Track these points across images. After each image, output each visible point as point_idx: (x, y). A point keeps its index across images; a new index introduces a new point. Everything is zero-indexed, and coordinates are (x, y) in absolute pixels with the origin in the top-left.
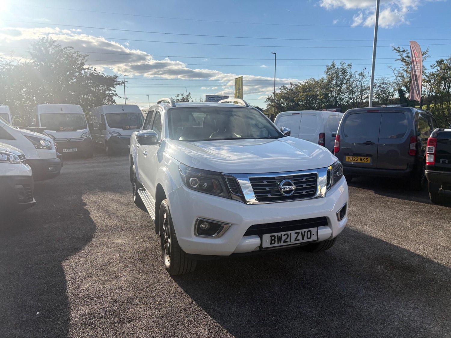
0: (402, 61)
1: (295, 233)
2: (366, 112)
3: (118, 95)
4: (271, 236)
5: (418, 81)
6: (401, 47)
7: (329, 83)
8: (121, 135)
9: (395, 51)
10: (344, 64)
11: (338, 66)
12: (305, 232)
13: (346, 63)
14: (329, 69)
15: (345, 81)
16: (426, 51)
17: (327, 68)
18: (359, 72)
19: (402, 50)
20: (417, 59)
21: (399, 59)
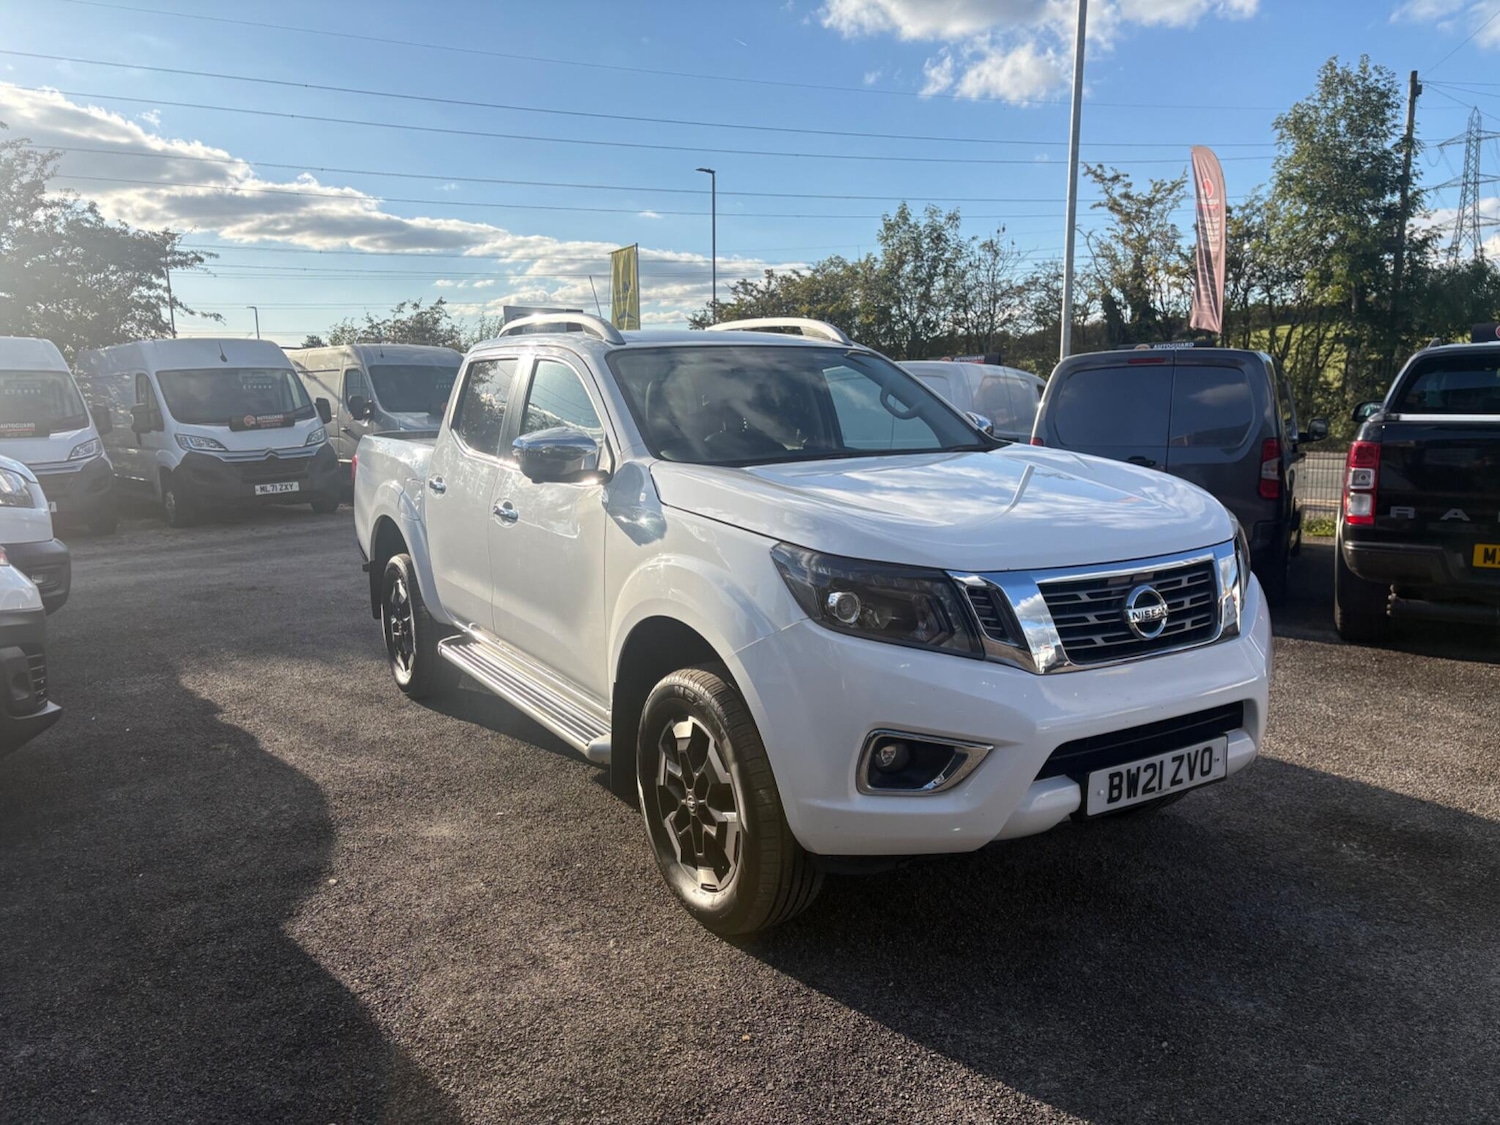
0: (1111, 208)
1: (1174, 760)
2: (1126, 364)
3: (181, 305)
4: (1112, 776)
5: (1215, 270)
6: (1106, 167)
7: (891, 272)
8: (227, 451)
9: (1091, 177)
10: (935, 211)
11: (919, 217)
12: (1196, 752)
13: (941, 208)
14: (889, 227)
15: (941, 267)
16: (1179, 180)
17: (886, 225)
18: (982, 240)
19: (1109, 174)
20: (1211, 202)
21: (1102, 203)
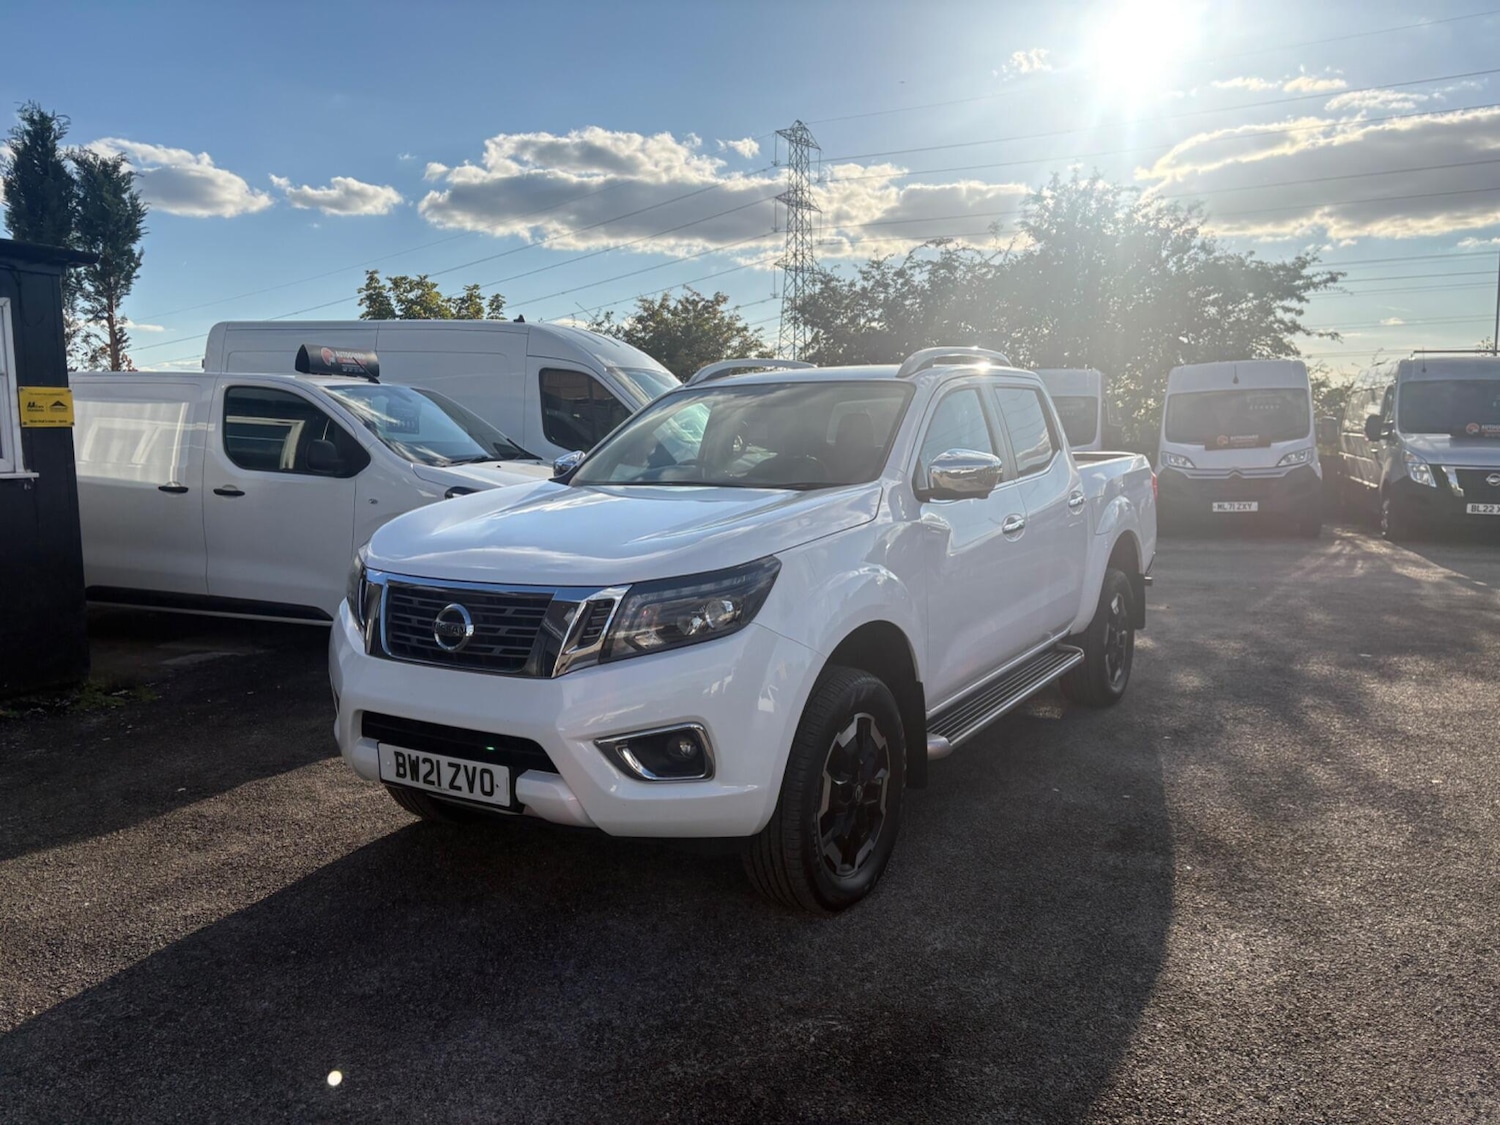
1: (450, 765)
3: (1304, 328)
4: (398, 754)
8: (1195, 469)
12: (474, 769)
